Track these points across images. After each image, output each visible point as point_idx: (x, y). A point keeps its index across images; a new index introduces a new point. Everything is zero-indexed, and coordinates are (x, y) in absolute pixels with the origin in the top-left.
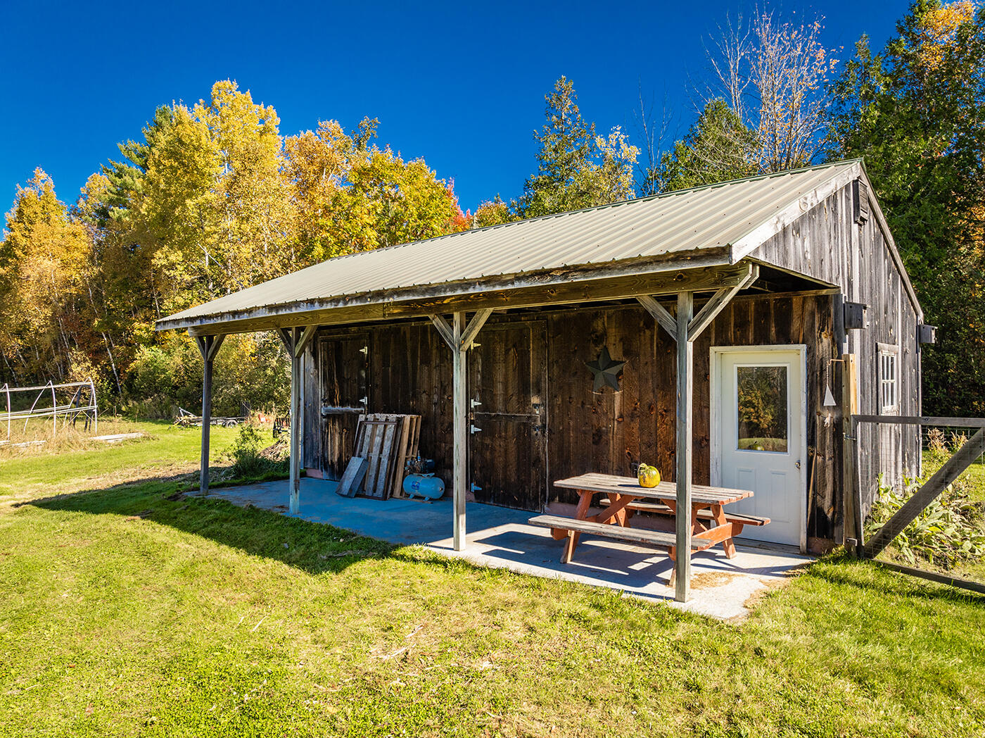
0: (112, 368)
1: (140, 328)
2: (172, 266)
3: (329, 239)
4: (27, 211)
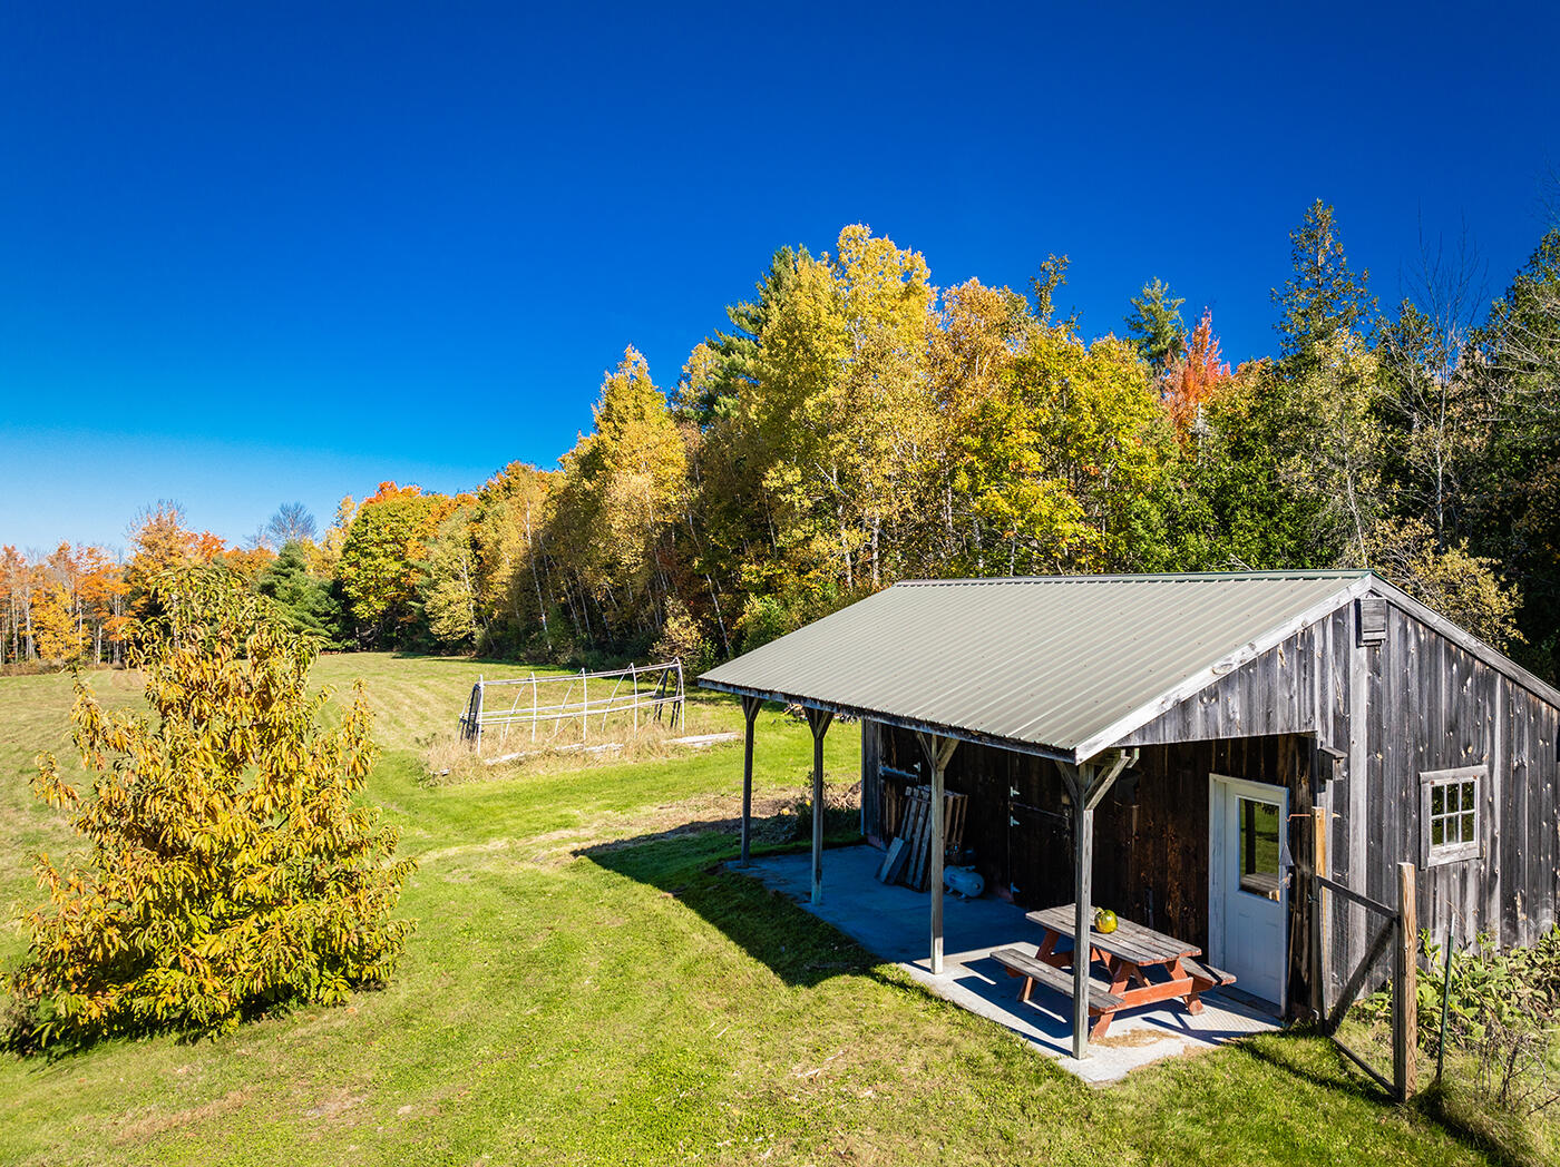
0: (718, 619)
1: (749, 572)
2: (789, 489)
3: (977, 464)
4: (617, 405)
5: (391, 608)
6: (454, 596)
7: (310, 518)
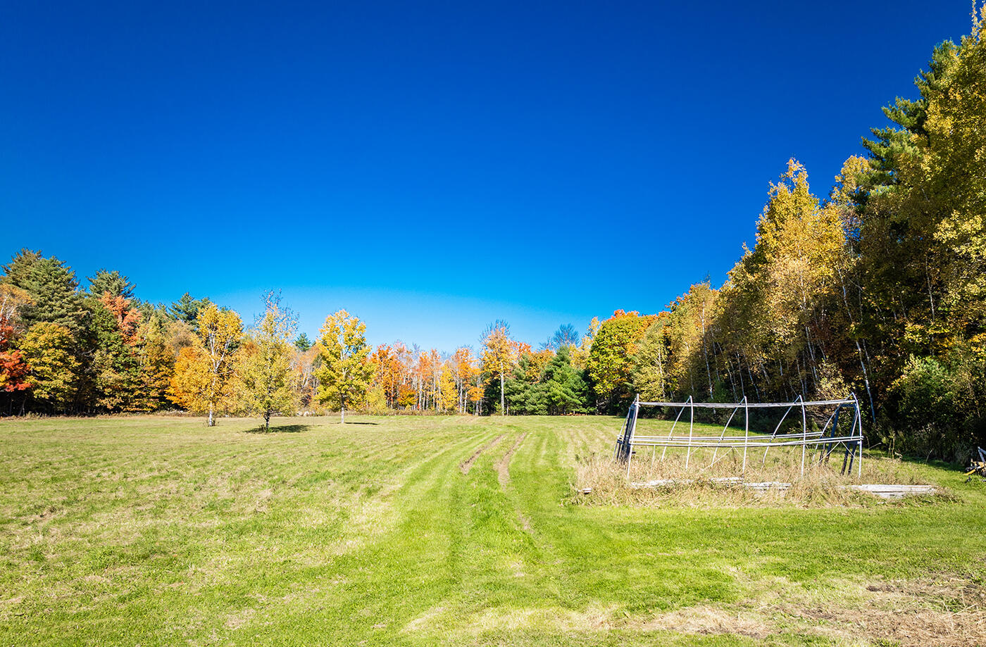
0: (865, 386)
1: (914, 332)
2: (964, 239)
4: (778, 209)
5: (618, 389)
6: (651, 377)
7: (576, 333)
